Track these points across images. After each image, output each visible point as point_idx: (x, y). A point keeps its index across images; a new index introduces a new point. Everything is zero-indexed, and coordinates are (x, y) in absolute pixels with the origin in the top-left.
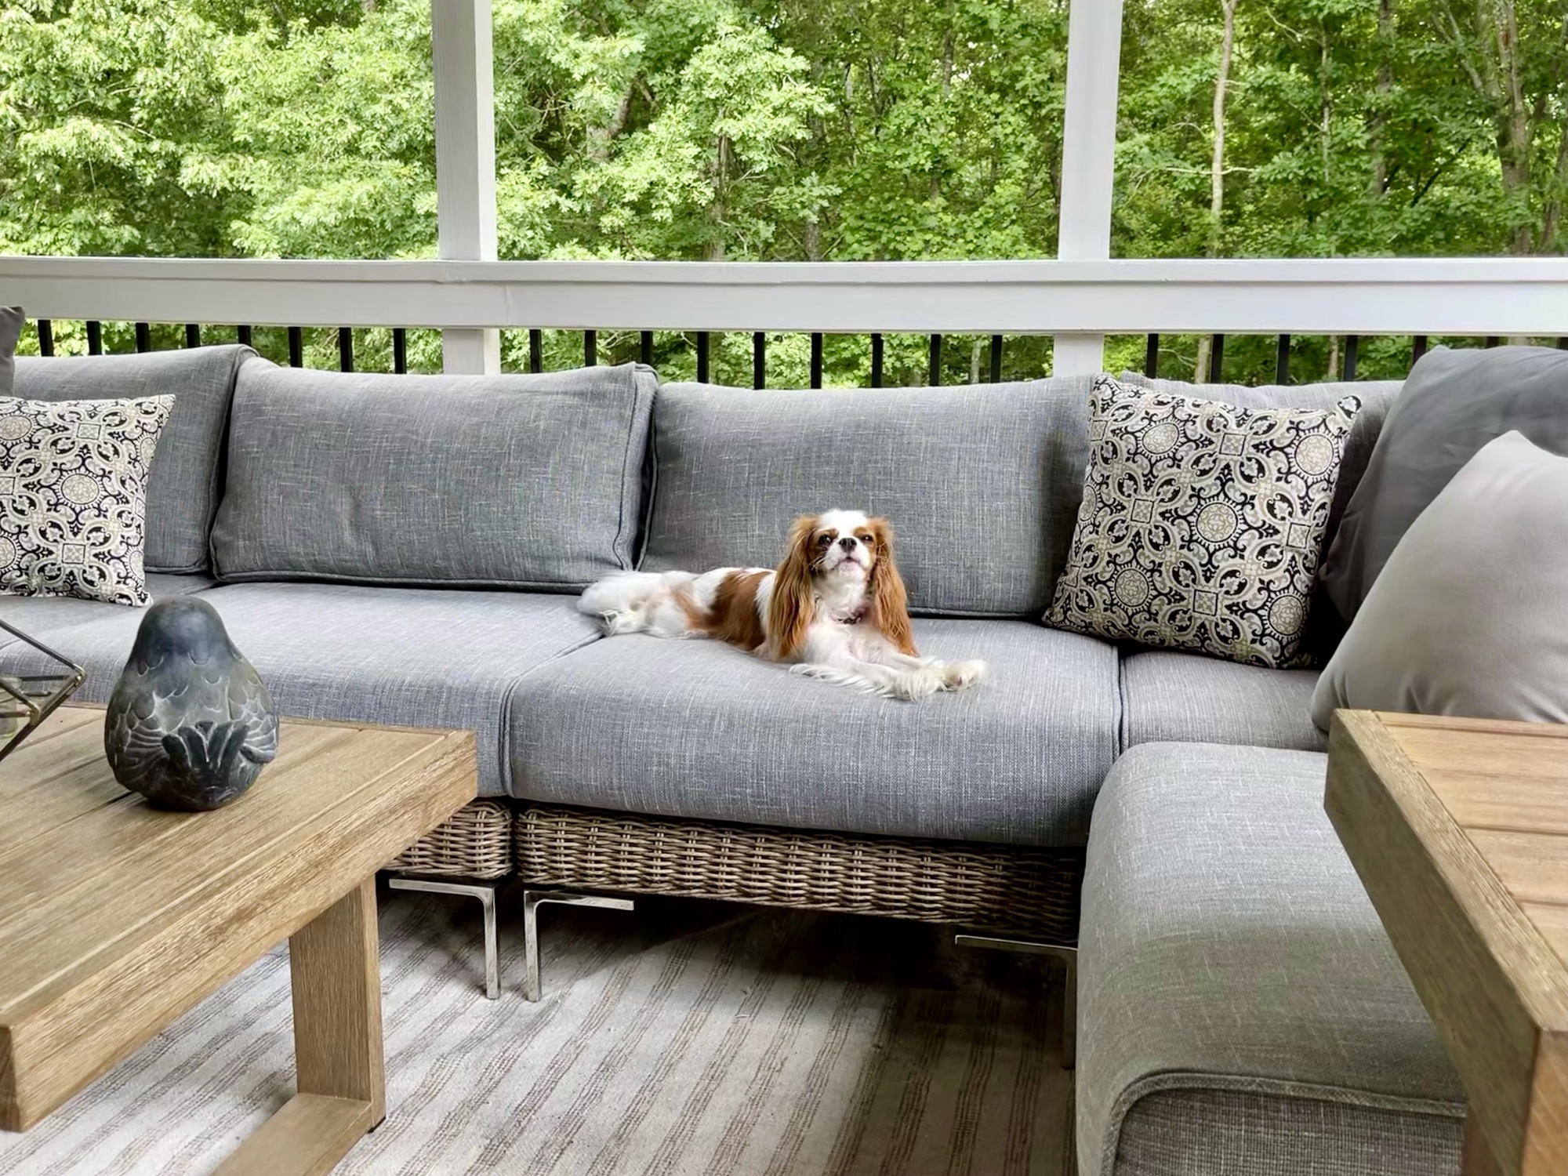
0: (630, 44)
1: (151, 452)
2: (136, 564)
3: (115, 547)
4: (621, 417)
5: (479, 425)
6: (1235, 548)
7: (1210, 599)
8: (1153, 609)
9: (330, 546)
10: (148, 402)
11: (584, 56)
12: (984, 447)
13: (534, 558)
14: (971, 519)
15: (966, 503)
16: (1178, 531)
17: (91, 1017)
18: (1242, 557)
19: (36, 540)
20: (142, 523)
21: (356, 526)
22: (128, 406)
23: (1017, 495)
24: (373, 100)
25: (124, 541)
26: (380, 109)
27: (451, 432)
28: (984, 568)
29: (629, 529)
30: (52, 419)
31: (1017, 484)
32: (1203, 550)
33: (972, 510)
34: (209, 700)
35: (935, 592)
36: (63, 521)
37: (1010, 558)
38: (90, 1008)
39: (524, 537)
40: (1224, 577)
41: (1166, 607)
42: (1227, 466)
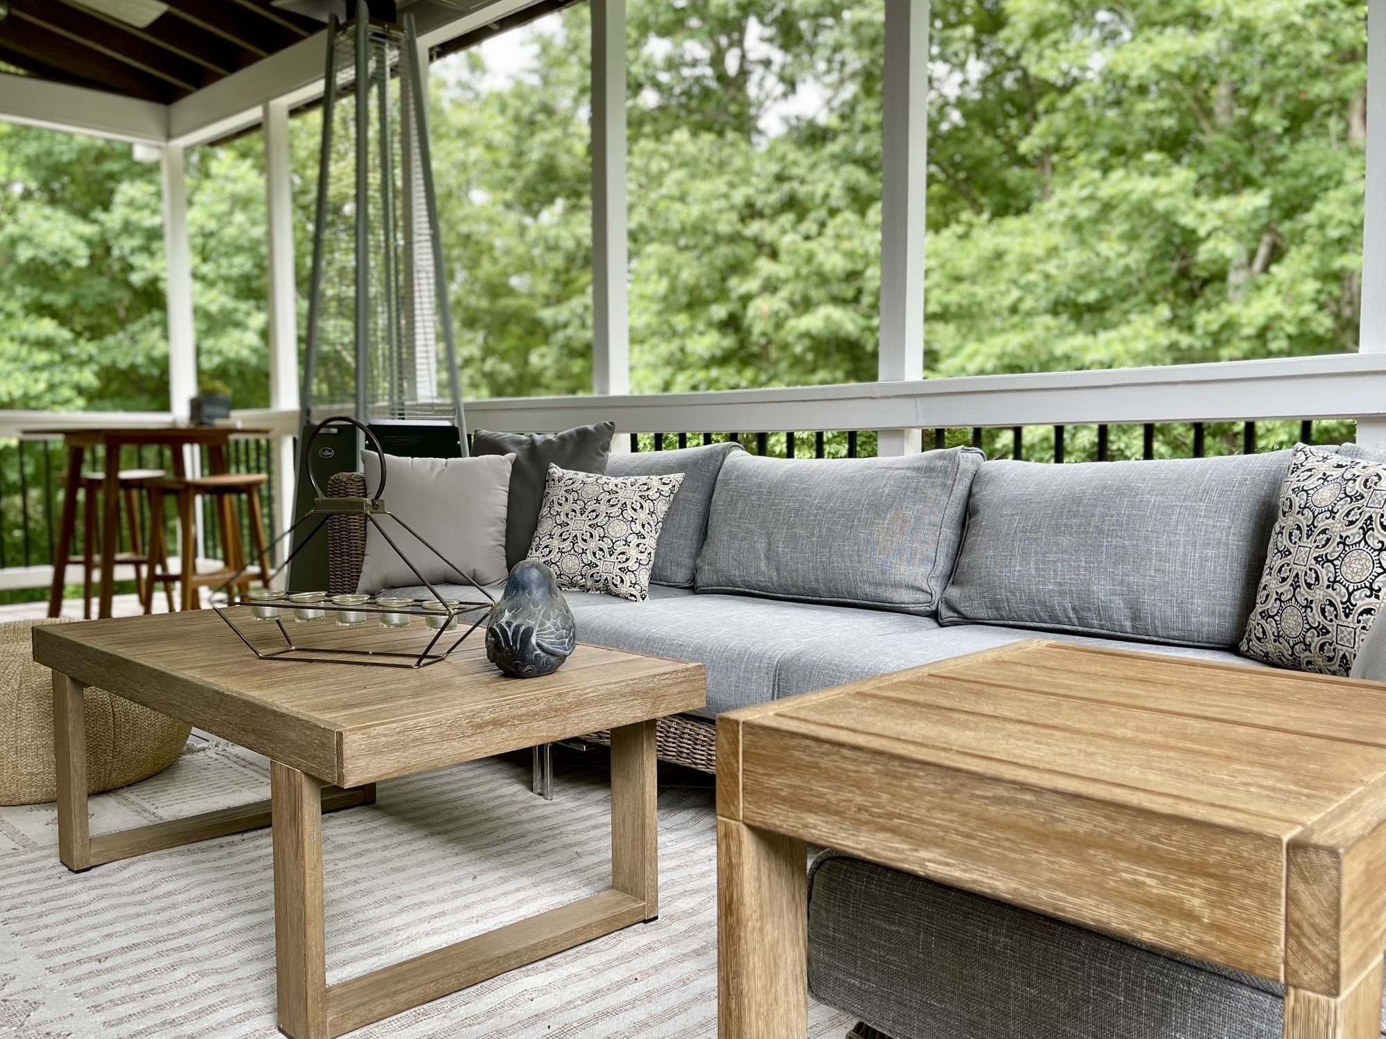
0: (1253, 201)
1: (665, 508)
2: (644, 577)
3: (631, 564)
4: (944, 485)
5: (848, 491)
6: (1371, 589)
7: (1349, 633)
8: (1308, 640)
9: (752, 572)
10: (666, 478)
11: (1210, 215)
12: (1203, 505)
13: (871, 584)
14: (1184, 564)
15: (1181, 550)
16: (1326, 573)
17: (391, 744)
18: (1377, 597)
19: (590, 557)
20: (653, 552)
21: (768, 558)
22: (655, 481)
23: (1227, 544)
24: (1028, 269)
25: (638, 561)
26: (1032, 277)
27: (830, 495)
28: (1192, 604)
29: (943, 565)
30: (611, 486)
31: (1228, 536)
32: (1344, 590)
33: (1185, 554)
34: (530, 616)
35: (1153, 623)
36: (605, 547)
37: (1215, 596)
38: (388, 739)
39: (865, 568)
40: (1361, 614)
41: (1316, 639)
42: (1370, 518)
